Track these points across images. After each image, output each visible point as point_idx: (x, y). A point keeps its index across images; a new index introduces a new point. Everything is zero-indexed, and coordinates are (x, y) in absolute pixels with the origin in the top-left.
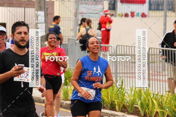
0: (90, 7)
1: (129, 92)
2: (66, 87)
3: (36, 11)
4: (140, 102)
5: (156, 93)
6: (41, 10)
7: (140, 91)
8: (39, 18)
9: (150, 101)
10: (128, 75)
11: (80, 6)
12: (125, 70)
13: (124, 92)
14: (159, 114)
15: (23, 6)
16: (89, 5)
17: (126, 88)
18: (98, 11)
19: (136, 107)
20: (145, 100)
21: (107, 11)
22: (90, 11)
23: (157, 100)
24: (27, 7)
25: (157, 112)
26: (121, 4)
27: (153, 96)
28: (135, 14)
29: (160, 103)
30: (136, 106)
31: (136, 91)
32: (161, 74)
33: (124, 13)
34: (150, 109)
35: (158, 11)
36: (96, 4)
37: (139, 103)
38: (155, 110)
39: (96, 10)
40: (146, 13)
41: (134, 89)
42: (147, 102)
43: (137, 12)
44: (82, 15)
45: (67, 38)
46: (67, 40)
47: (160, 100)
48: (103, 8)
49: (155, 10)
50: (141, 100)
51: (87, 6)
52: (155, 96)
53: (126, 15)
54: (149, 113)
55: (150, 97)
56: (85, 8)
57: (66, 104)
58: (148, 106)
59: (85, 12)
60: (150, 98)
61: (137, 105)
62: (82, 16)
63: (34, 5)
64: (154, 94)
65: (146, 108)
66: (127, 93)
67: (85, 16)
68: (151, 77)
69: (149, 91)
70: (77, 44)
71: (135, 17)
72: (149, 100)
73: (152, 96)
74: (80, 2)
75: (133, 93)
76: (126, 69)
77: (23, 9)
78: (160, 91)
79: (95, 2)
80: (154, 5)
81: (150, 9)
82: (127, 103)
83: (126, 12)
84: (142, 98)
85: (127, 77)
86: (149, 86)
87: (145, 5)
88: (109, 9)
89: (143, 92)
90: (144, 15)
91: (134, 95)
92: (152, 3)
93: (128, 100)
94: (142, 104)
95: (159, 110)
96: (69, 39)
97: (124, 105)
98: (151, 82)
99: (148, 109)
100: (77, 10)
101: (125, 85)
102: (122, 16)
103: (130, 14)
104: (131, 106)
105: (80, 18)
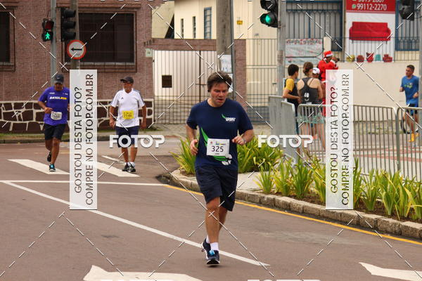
0: (302, 47)
1: (367, 179)
2: (267, 173)
3: (218, 54)
4: (385, 193)
5: (411, 179)
6: (226, 54)
7: (385, 176)
8: (224, 65)
9: (401, 191)
10: (366, 153)
11: (288, 46)
12: (360, 146)
13: (359, 179)
14: (416, 211)
15: (198, 48)
16: (301, 44)
17: (362, 172)
18: (315, 53)
19: (379, 202)
20: (393, 190)
21: (329, 53)
22: (303, 54)
23: (412, 190)
24: (204, 50)
25: (412, 209)
26: (351, 41)
27: (406, 183)
28: (374, 56)
29: (417, 194)
30: (379, 200)
31: (379, 177)
32: (417, 150)
33: (356, 57)
34: (401, 204)
35: (410, 52)
36: (312, 42)
37: (383, 194)
38: (409, 206)
39: (312, 52)
40: (391, 55)
41: (375, 174)
42: (396, 192)
43: (377, 53)
44: (289, 59)
45: (267, 97)
46: (267, 100)
47: (417, 191)
48: (323, 49)
49: (404, 50)
50: (386, 190)
51: (298, 46)
52: (408, 183)
53: (360, 59)
54: (400, 210)
55: (401, 185)
56: (294, 49)
57: (268, 199)
58: (397, 199)
59: (295, 56)
60: (400, 187)
61: (381, 198)
62: (290, 62)
63: (214, 46)
64: (406, 181)
65: (394, 203)
66: (365, 181)
67: (294, 61)
68: (401, 155)
69: (399, 176)
70: (283, 105)
71: (373, 62)
72: (398, 191)
73: (403, 184)
74: (286, 40)
75: (373, 179)
76: (361, 144)
77: (198, 52)
78: (416, 176)
79: (309, 40)
80: (404, 42)
81: (397, 49)
82: (364, 196)
83: (359, 54)
84: (388, 187)
85: (364, 156)
86: (399, 168)
87: (388, 42)
88: (333, 50)
89: (389, 178)
90: (387, 59)
91: (375, 183)
92: (400, 39)
93: (366, 191)
94: (387, 196)
95: (414, 206)
96: (269, 98)
97: (360, 199)
98: (402, 162)
99: (398, 204)
100: (282, 52)
101: (361, 169)
102: (353, 60)
103: (365, 57)
104: (370, 200)
105: (287, 65)
